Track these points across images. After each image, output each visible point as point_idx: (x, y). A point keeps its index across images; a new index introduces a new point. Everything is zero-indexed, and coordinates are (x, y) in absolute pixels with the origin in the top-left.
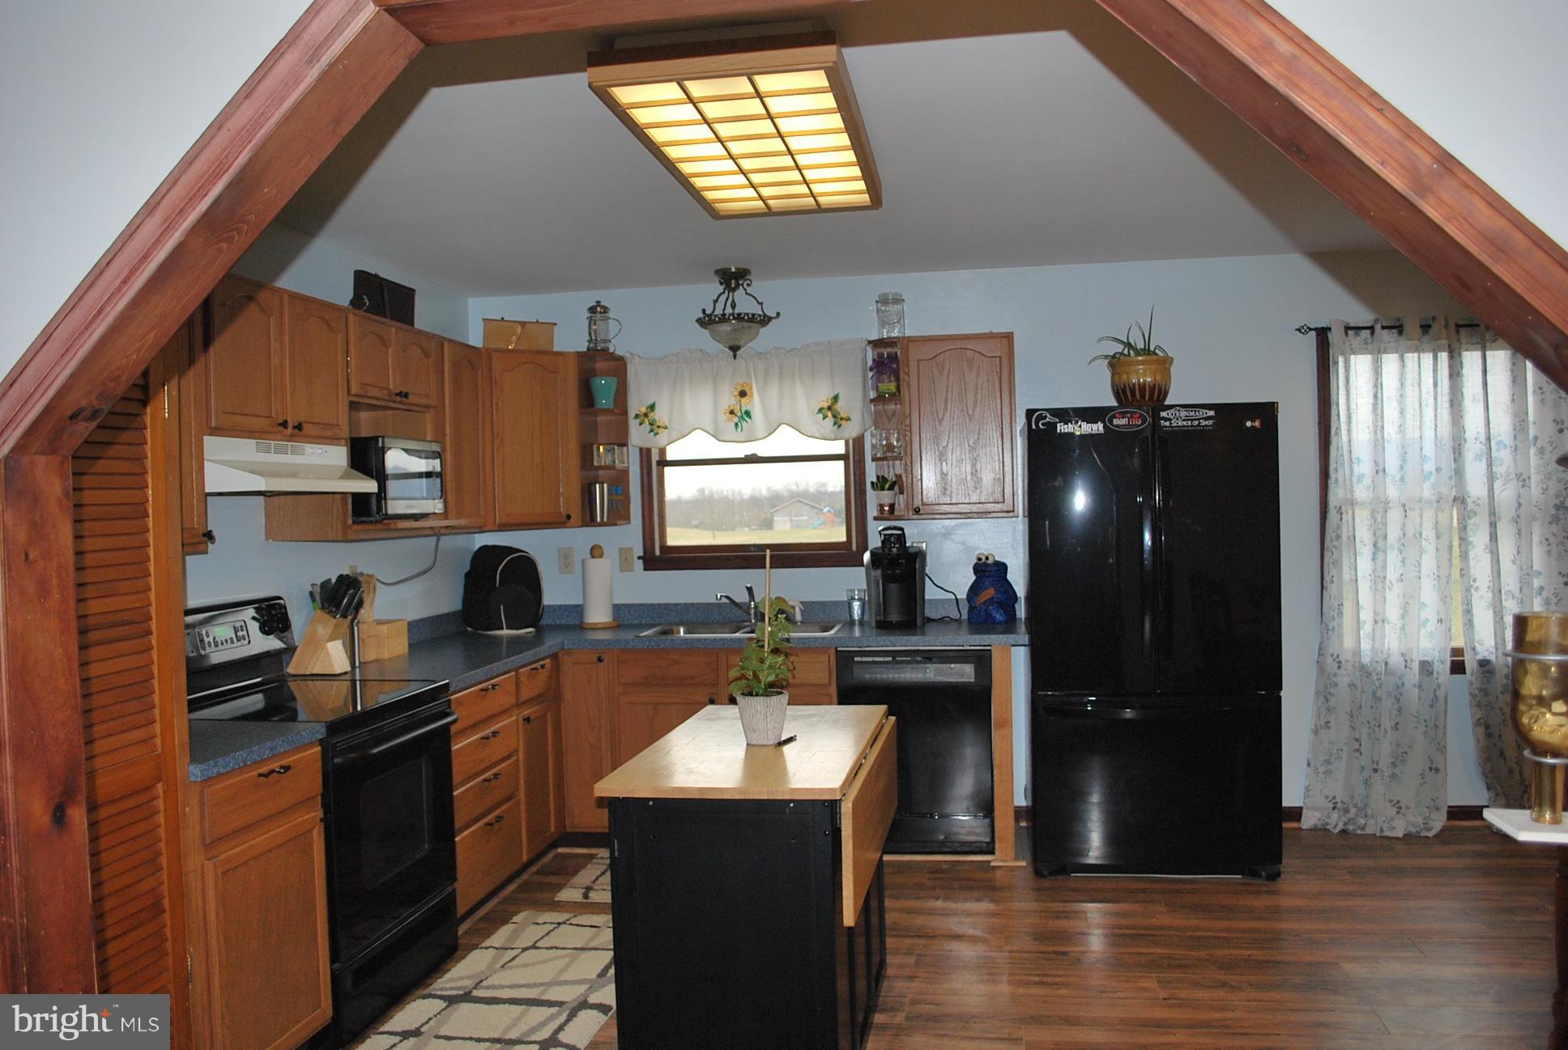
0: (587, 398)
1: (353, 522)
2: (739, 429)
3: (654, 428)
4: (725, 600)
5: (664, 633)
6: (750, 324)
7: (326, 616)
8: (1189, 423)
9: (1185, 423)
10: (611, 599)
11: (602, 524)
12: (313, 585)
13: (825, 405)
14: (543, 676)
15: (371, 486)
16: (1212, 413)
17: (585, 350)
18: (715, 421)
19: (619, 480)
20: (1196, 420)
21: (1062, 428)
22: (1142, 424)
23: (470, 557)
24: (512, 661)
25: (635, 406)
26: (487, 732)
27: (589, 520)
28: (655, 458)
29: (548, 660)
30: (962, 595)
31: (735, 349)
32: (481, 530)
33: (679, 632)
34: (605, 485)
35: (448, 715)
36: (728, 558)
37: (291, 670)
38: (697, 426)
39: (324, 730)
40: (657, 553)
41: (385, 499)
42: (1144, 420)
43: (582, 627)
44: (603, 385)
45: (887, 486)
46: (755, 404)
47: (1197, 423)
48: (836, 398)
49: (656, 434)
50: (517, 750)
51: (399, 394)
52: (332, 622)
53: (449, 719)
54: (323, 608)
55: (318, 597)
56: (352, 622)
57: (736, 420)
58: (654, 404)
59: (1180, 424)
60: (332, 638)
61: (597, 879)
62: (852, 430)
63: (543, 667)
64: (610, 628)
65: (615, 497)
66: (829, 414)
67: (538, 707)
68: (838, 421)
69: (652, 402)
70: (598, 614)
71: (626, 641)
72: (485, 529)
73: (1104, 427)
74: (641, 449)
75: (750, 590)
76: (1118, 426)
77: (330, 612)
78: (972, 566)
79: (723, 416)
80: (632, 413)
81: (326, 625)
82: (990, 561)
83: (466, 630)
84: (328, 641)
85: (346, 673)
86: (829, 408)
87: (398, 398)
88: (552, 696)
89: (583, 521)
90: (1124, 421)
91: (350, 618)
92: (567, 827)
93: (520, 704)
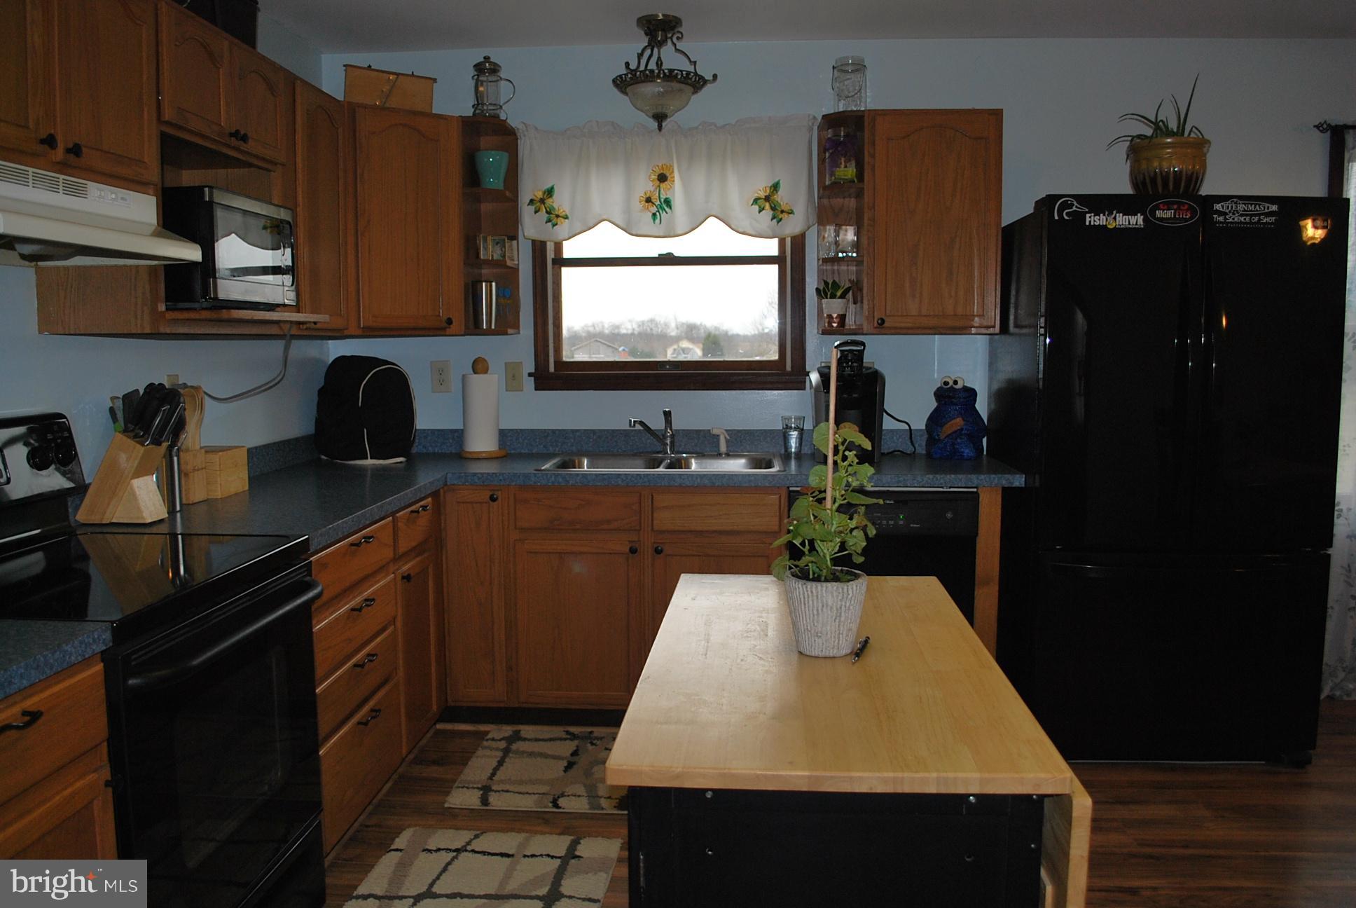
0: (472, 176)
1: (167, 309)
2: (657, 221)
3: (553, 217)
4: (638, 427)
5: (564, 465)
6: (683, 86)
7: (131, 442)
8: (1248, 219)
9: (1242, 219)
10: (498, 425)
11: (489, 332)
12: (113, 399)
13: (762, 195)
14: (424, 520)
15: (192, 253)
16: (1274, 208)
17: (471, 115)
18: (628, 211)
19: (508, 278)
20: (1255, 215)
21: (1091, 219)
22: (1191, 218)
23: (325, 370)
24: (390, 503)
25: (529, 189)
26: (358, 600)
27: (474, 327)
28: (550, 255)
29: (430, 499)
30: (919, 424)
31: (660, 118)
32: (338, 334)
33: (581, 466)
34: (494, 284)
35: (309, 586)
36: (637, 377)
37: (82, 516)
38: (604, 217)
39: (107, 636)
40: (552, 369)
41: (215, 278)
42: (1194, 213)
43: (461, 456)
44: (492, 162)
45: (839, 294)
46: (677, 191)
47: (1256, 219)
48: (775, 187)
49: (554, 225)
50: (395, 618)
51: (235, 134)
52: (140, 450)
53: (311, 594)
54: (125, 431)
55: (120, 415)
56: (170, 448)
57: (654, 209)
58: (552, 188)
59: (1236, 219)
60: (141, 472)
61: (493, 774)
62: (793, 226)
63: (424, 507)
64: (497, 458)
65: (502, 300)
66: (767, 206)
67: (418, 559)
68: (779, 213)
69: (549, 186)
70: (482, 441)
71: (527, 476)
72: (346, 333)
73: (1144, 220)
74: (534, 242)
75: (667, 415)
76: (1162, 219)
77: (136, 436)
78: (933, 393)
79: (637, 205)
80: (524, 197)
81: (131, 453)
82: (959, 386)
83: (320, 459)
84: (133, 478)
85: (161, 521)
86: (767, 199)
87: (234, 141)
88: (433, 543)
89: (467, 327)
90: (1168, 214)
91: (165, 445)
92: (449, 700)
93: (396, 559)
